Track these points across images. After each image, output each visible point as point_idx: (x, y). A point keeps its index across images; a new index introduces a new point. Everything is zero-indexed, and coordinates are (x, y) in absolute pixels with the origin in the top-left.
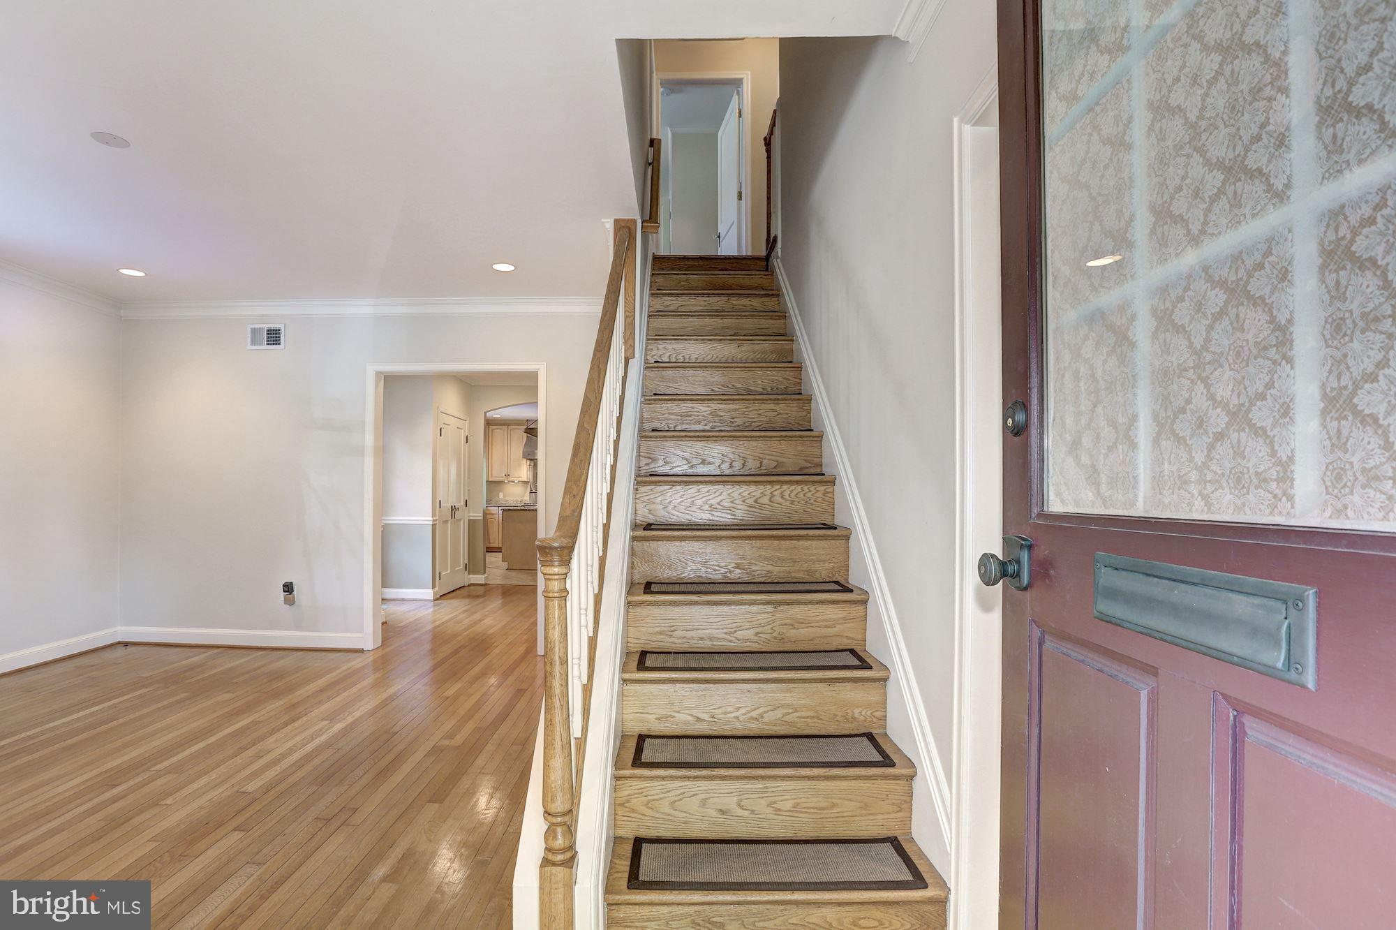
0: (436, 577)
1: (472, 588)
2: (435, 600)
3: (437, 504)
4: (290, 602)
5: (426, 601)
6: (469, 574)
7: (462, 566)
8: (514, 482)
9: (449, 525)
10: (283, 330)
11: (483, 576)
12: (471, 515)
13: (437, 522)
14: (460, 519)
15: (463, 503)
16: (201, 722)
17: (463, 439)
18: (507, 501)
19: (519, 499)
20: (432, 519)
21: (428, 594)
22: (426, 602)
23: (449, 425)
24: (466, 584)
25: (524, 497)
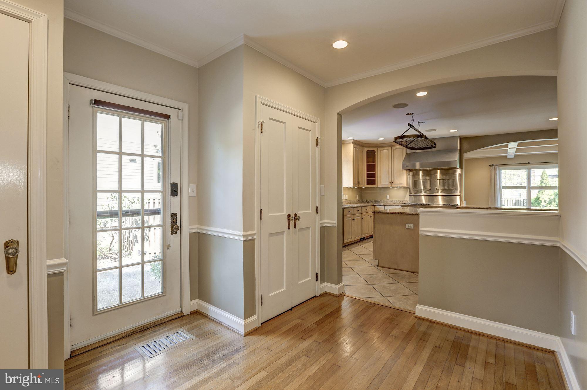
7: (310, 277)
8: (397, 187)
11: (336, 287)
12: (323, 221)
17: (312, 143)
18: (392, 201)
19: (401, 200)
21: (237, 328)
23: (283, 123)
24: (317, 294)
25: (405, 198)
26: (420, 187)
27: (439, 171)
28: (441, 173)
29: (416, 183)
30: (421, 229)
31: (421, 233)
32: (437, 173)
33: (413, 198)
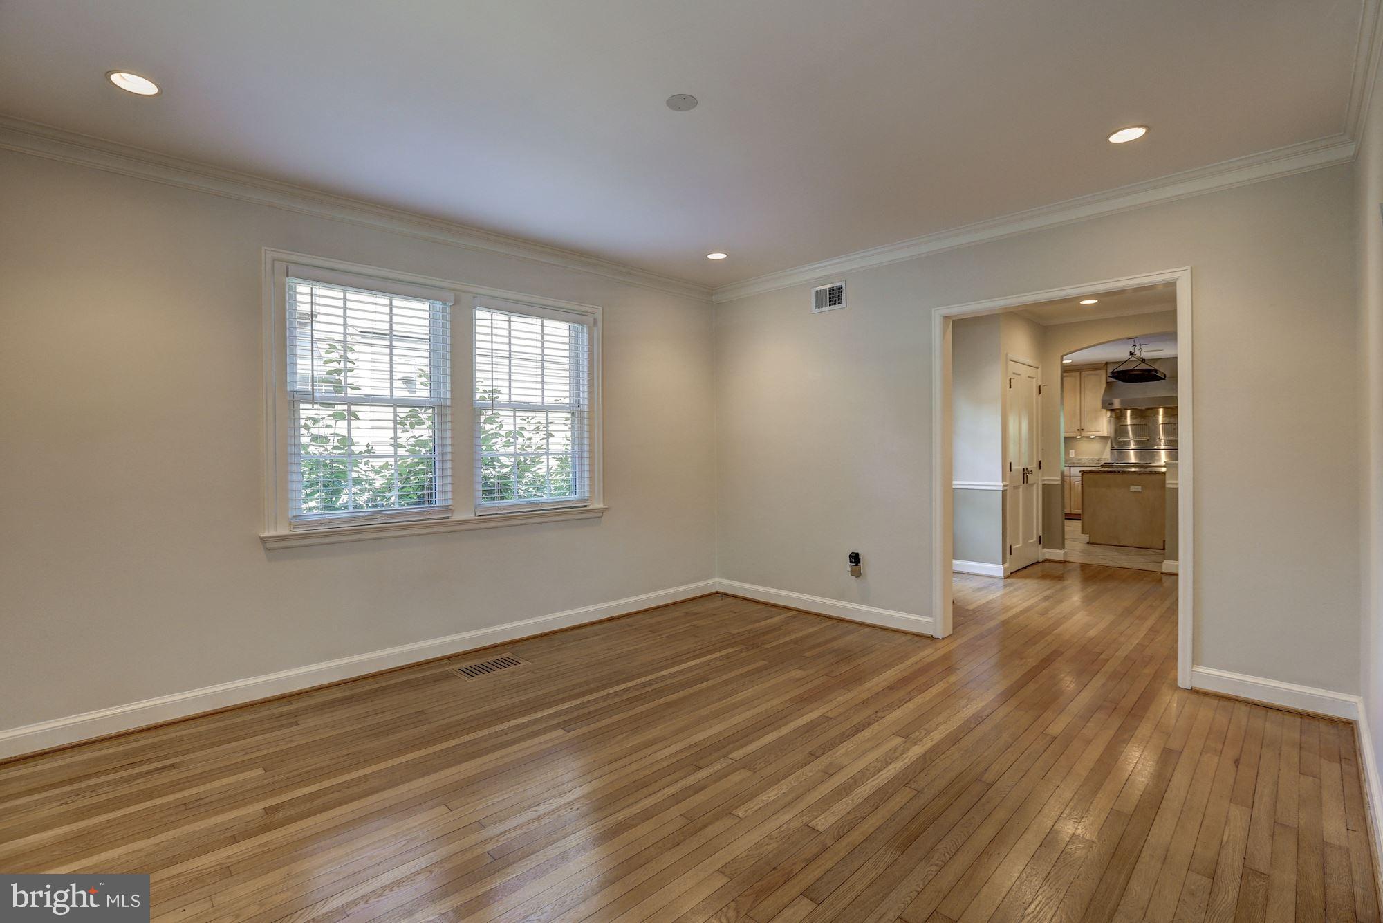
0: (1007, 551)
1: (1047, 564)
2: (1006, 578)
3: (1007, 467)
4: (857, 573)
5: (996, 577)
6: (1043, 547)
7: (1035, 539)
8: (1088, 437)
9: (1021, 489)
10: (844, 288)
11: (1061, 552)
12: (1046, 478)
13: (1007, 488)
14: (1034, 484)
15: (1035, 465)
16: (775, 703)
17: (1035, 390)
18: (1079, 460)
19: (1097, 458)
20: (1002, 484)
21: (998, 570)
22: (996, 580)
23: (1019, 375)
24: (1040, 560)
25: (1102, 455)
26: (1128, 437)
27: (1161, 411)
28: (1165, 413)
29: (1120, 430)
30: (1167, 482)
31: (1168, 486)
32: (1157, 413)
33: (1116, 455)
